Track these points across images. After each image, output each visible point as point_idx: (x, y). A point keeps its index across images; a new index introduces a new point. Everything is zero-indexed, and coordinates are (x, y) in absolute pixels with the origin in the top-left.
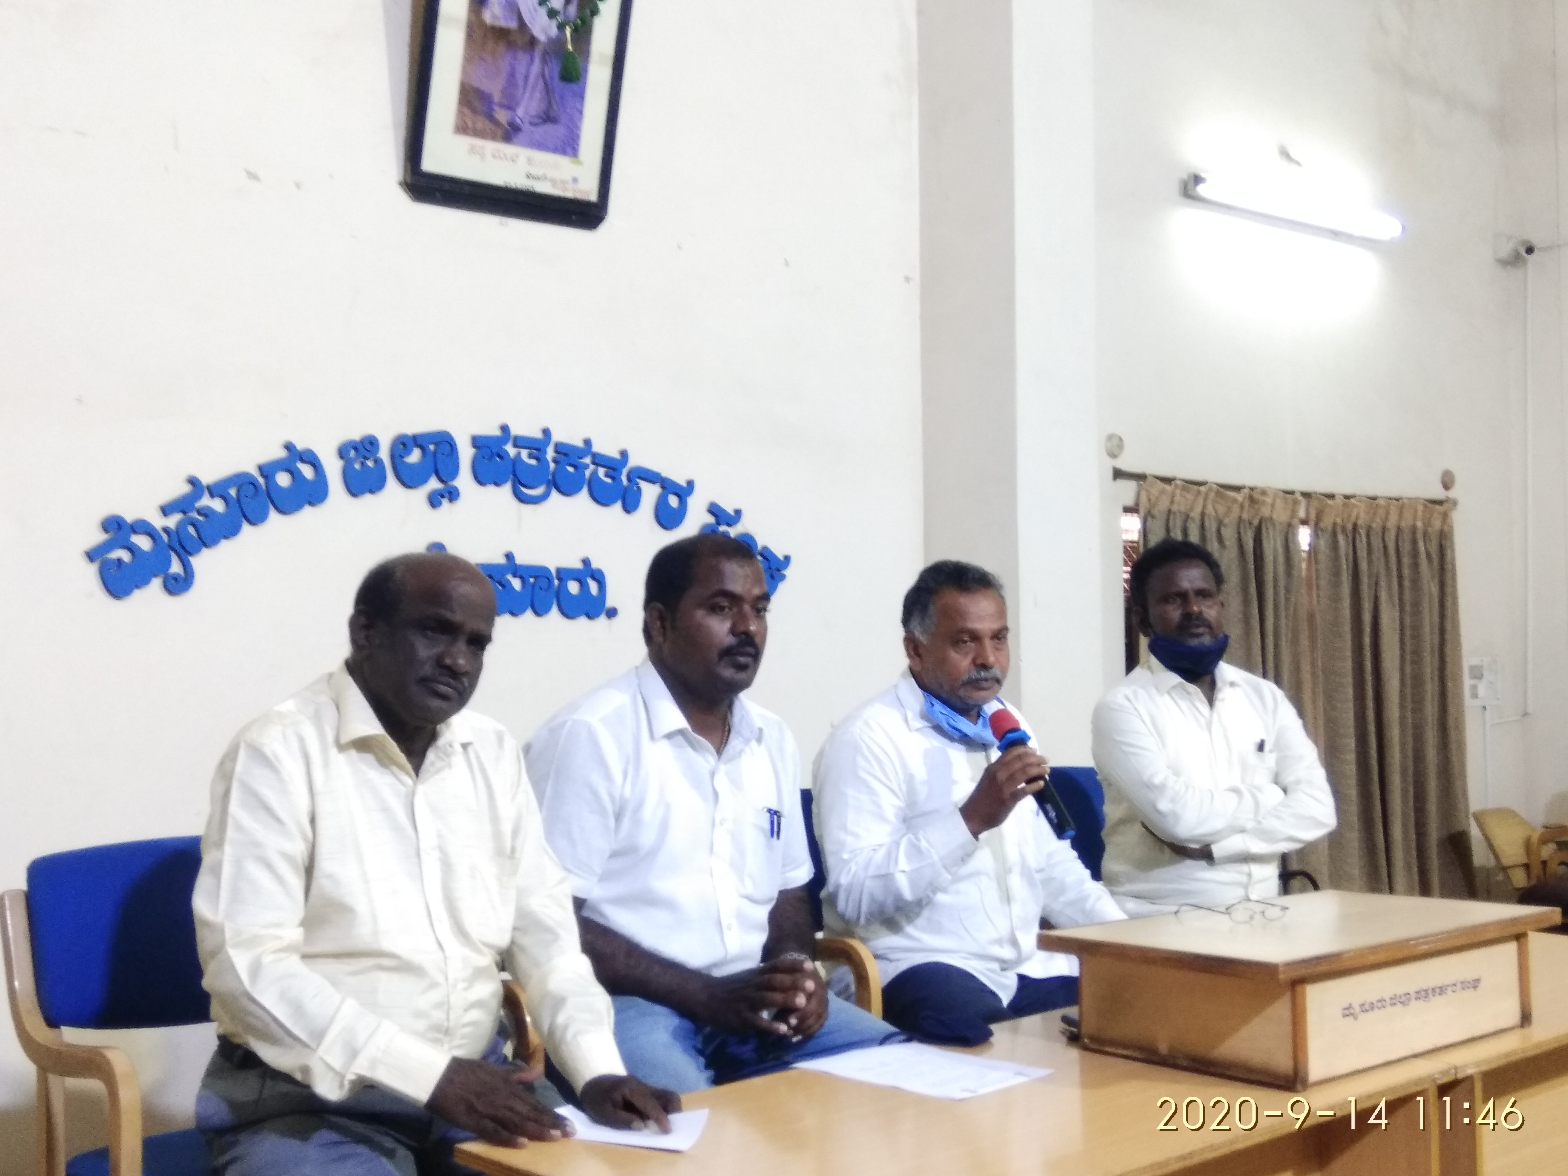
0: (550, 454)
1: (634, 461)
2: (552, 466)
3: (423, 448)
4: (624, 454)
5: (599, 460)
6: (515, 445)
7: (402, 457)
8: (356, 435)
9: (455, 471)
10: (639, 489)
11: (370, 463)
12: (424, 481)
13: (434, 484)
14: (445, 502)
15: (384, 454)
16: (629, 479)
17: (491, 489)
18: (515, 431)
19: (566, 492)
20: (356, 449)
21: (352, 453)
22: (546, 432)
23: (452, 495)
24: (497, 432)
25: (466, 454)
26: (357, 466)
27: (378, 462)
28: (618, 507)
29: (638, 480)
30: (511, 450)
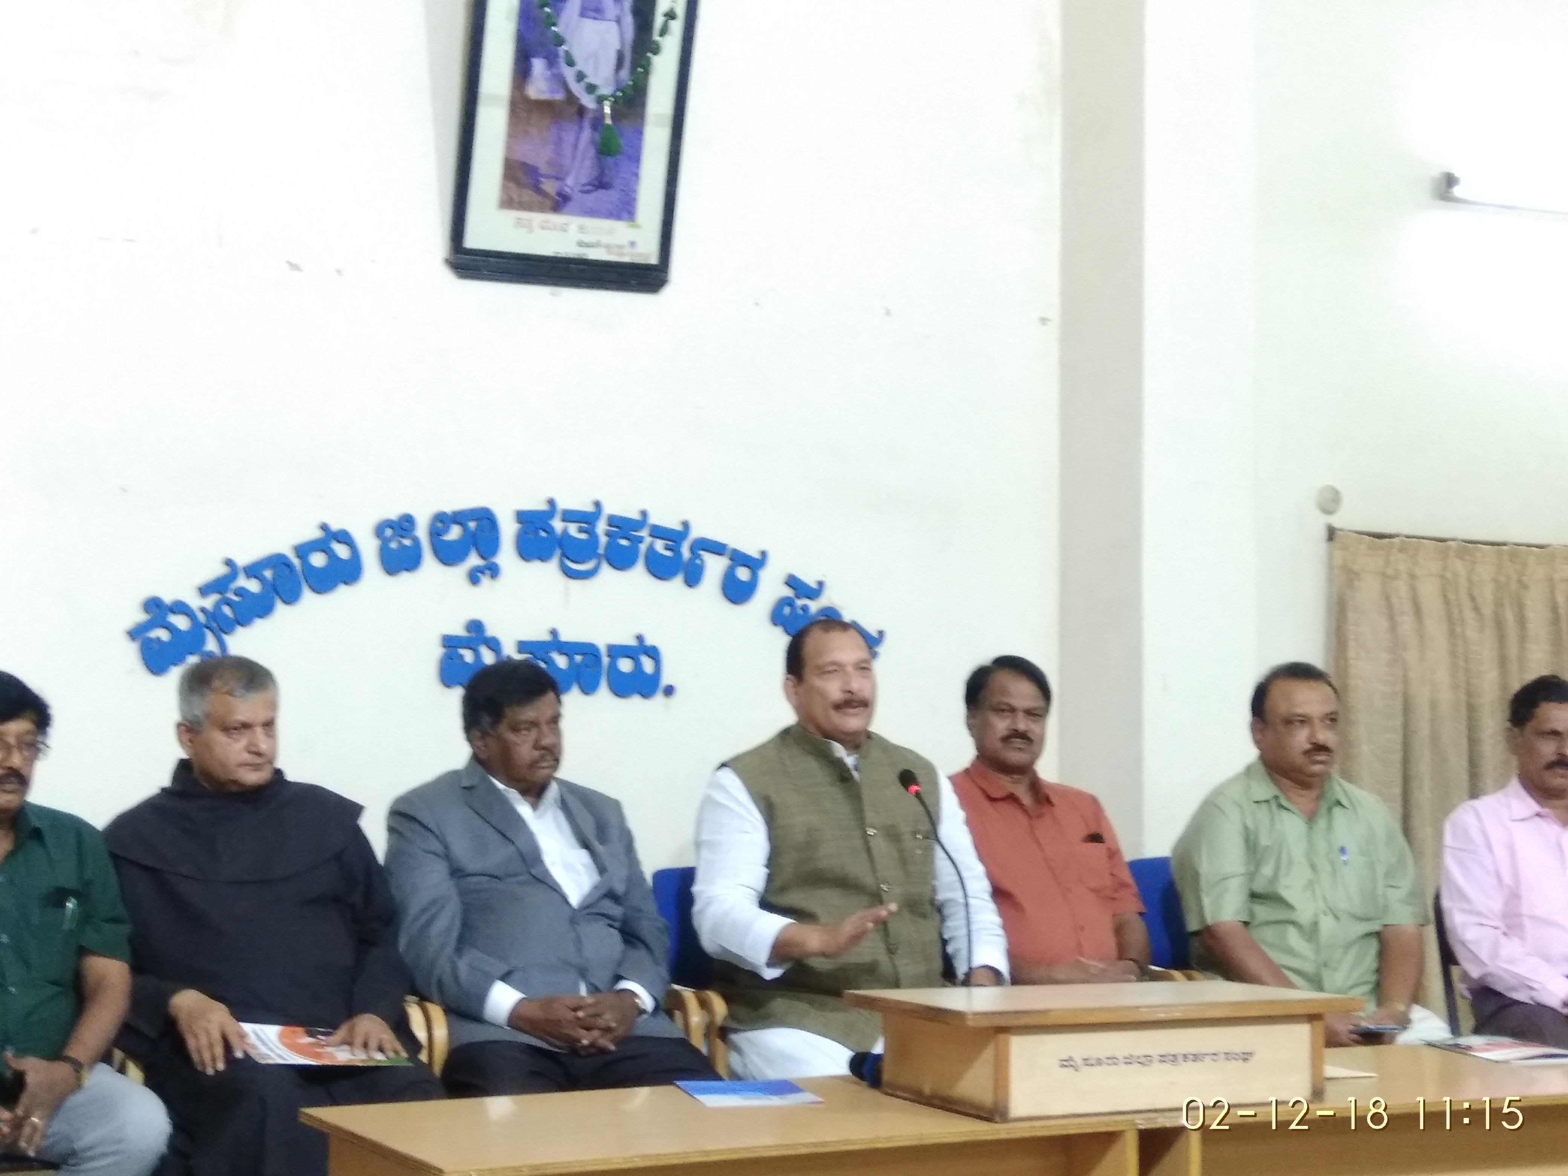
0: (601, 527)
1: (697, 532)
2: (604, 540)
3: (463, 525)
4: (685, 525)
5: (658, 532)
6: (563, 519)
7: (441, 534)
8: (393, 514)
9: (496, 546)
10: (703, 563)
11: (407, 542)
12: (463, 558)
13: (474, 560)
14: (485, 579)
15: (422, 532)
16: (692, 551)
17: (536, 565)
18: (563, 504)
19: (621, 564)
20: (392, 528)
21: (389, 532)
22: (597, 504)
23: (493, 571)
24: (542, 506)
25: (508, 529)
26: (394, 545)
27: (415, 540)
28: (678, 581)
29: (703, 553)
30: (558, 525)
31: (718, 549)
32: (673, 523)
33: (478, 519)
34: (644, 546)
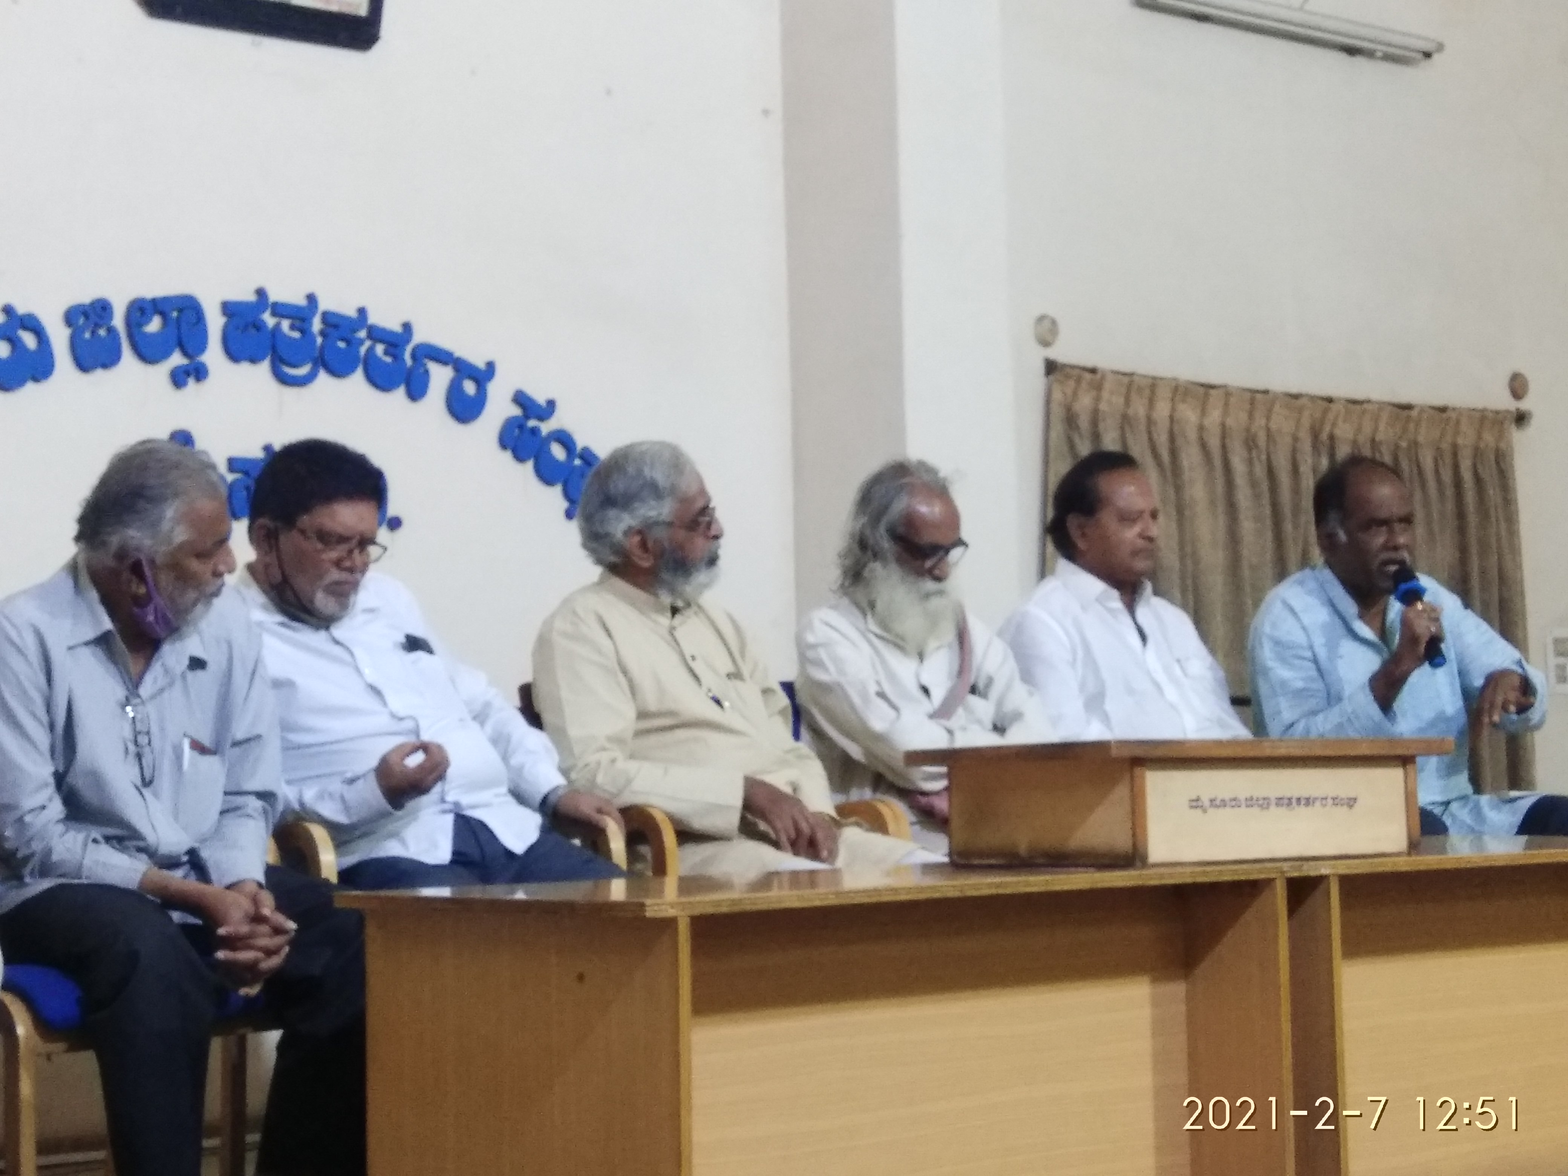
0: (317, 325)
1: (419, 337)
2: (319, 340)
3: (164, 315)
4: (407, 327)
5: (376, 334)
6: (274, 314)
7: (140, 325)
8: (86, 298)
9: (202, 345)
10: (427, 372)
11: (102, 332)
12: (165, 355)
13: (177, 359)
14: (191, 381)
15: (118, 321)
16: (414, 356)
17: (245, 367)
18: (274, 296)
19: (339, 371)
20: (86, 315)
21: (81, 321)
22: (312, 299)
23: (199, 373)
24: (251, 297)
25: (215, 323)
26: (87, 335)
27: (111, 330)
28: (400, 393)
29: (426, 361)
30: (269, 320)
31: (442, 357)
32: (394, 325)
33: (180, 311)
34: (363, 350)
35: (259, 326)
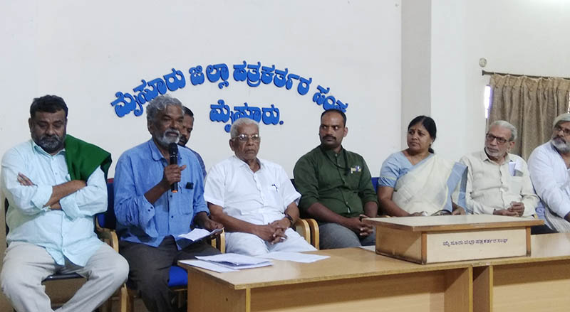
0: (260, 70)
1: (290, 72)
2: (261, 74)
3: (217, 69)
4: (286, 70)
5: (277, 72)
6: (248, 68)
7: (210, 72)
8: (195, 66)
9: (227, 77)
10: (292, 81)
11: (199, 75)
12: (217, 80)
14: (224, 87)
15: (204, 71)
16: (288, 78)
17: (240, 82)
18: (248, 63)
19: (266, 82)
20: (195, 70)
22: (259, 63)
24: (242, 64)
25: (231, 71)
26: (195, 76)
27: (202, 74)
28: (284, 88)
29: (292, 78)
31: (296, 77)
32: (283, 69)
33: (222, 68)
34: (273, 77)
35: (244, 71)
